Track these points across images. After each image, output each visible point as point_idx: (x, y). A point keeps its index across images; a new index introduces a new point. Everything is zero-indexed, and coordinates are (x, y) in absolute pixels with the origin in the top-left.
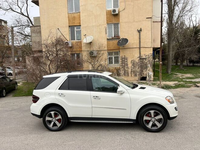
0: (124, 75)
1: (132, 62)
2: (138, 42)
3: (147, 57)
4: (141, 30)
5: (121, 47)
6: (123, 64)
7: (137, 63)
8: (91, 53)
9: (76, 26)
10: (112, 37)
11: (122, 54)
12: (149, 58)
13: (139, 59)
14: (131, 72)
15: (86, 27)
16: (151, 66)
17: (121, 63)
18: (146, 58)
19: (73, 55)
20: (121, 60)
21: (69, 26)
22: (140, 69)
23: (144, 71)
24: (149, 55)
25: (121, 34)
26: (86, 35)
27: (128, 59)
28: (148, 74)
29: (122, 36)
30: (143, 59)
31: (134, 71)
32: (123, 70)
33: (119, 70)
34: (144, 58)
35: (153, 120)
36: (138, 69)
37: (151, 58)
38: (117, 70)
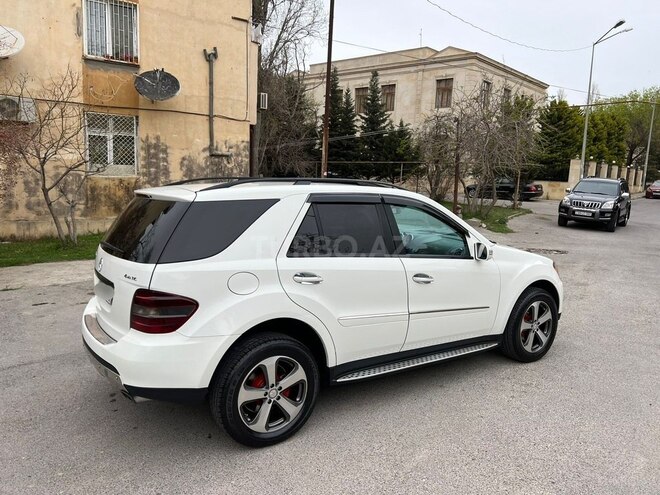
1: (185, 162)
2: (206, 93)
3: (233, 151)
4: (215, 55)
5: (143, 103)
6: (153, 170)
7: (203, 169)
10: (106, 56)
11: (145, 131)
12: (238, 155)
13: (207, 154)
17: (143, 163)
18: (231, 155)
20: (142, 153)
24: (238, 147)
27: (168, 151)
29: (149, 60)
30: (222, 156)
34: (223, 153)
35: (535, 327)
37: (246, 156)
38: (127, 189)
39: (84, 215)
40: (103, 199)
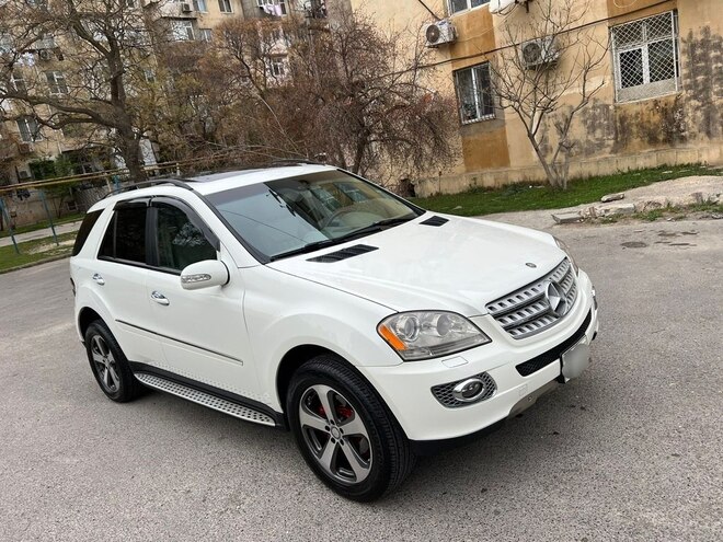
6: (700, 78)
8: (531, 50)
11: (688, 26)
17: (686, 71)
20: (683, 59)
32: (697, 108)
35: (335, 433)
38: (664, 112)
39: (614, 151)
40: (634, 129)
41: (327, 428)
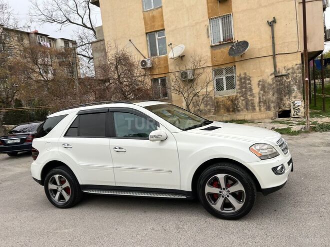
0: (245, 109)
1: (261, 83)
2: (271, 44)
4: (274, 21)
5: (237, 58)
6: (244, 90)
7: (271, 85)
8: (184, 75)
9: (156, 31)
10: (220, 42)
11: (239, 72)
12: (293, 73)
13: (273, 76)
14: (260, 102)
15: (172, 31)
16: (299, 89)
17: (238, 87)
18: (289, 74)
19: (155, 81)
20: (238, 83)
21: (147, 33)
22: (276, 95)
23: (285, 99)
24: (293, 68)
25: (236, 35)
26: (171, 44)
27: (251, 79)
28: (292, 105)
29: (238, 37)
30: (282, 76)
31: (265, 101)
32: (243, 100)
33: (235, 100)
34: (283, 74)
35: (225, 193)
36: (272, 96)
37: (299, 73)
38: (232, 101)
39: (214, 114)
40: (222, 106)
41: (220, 192)
